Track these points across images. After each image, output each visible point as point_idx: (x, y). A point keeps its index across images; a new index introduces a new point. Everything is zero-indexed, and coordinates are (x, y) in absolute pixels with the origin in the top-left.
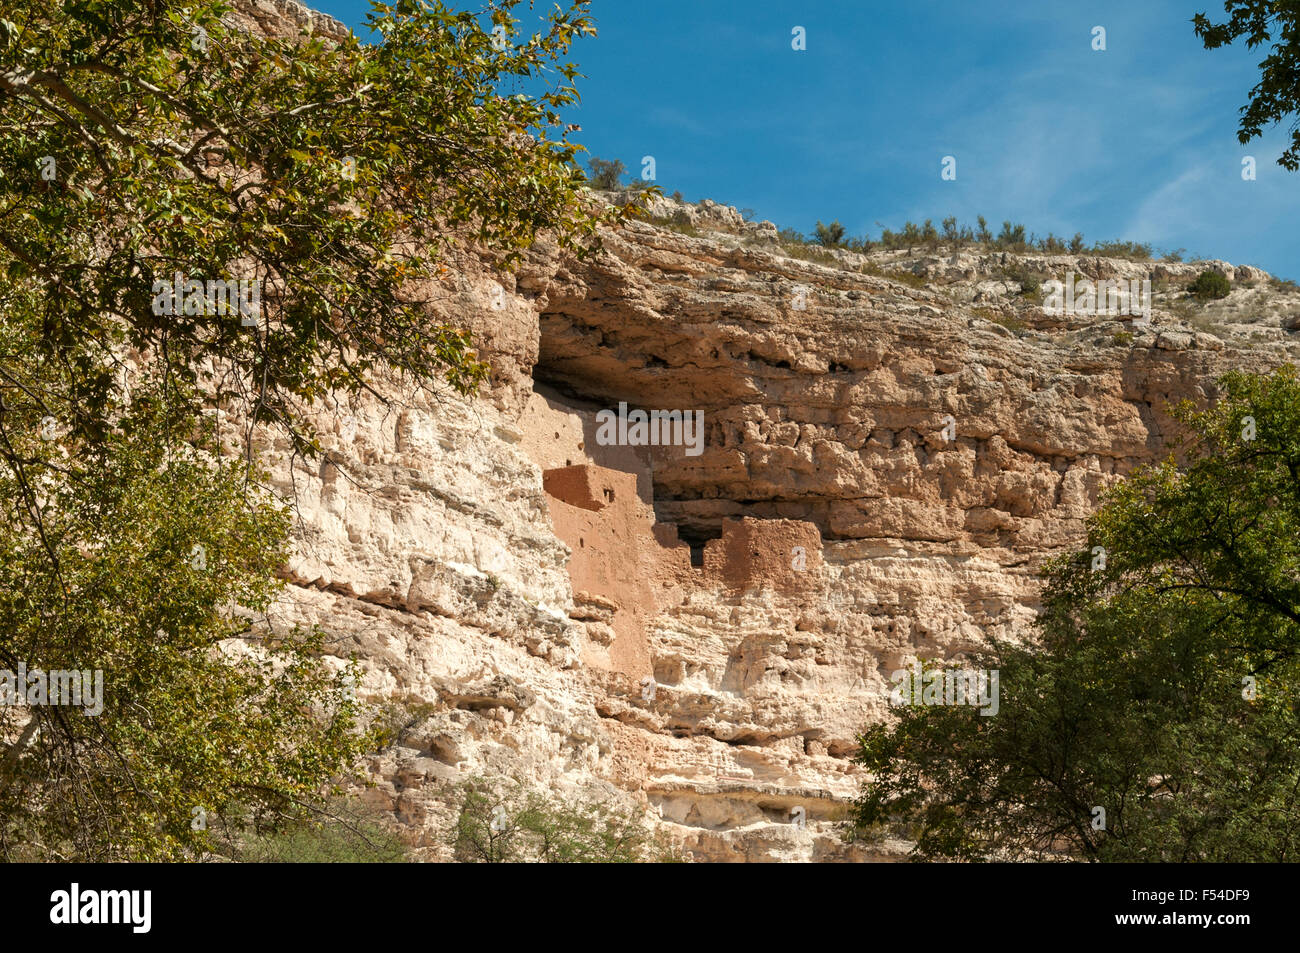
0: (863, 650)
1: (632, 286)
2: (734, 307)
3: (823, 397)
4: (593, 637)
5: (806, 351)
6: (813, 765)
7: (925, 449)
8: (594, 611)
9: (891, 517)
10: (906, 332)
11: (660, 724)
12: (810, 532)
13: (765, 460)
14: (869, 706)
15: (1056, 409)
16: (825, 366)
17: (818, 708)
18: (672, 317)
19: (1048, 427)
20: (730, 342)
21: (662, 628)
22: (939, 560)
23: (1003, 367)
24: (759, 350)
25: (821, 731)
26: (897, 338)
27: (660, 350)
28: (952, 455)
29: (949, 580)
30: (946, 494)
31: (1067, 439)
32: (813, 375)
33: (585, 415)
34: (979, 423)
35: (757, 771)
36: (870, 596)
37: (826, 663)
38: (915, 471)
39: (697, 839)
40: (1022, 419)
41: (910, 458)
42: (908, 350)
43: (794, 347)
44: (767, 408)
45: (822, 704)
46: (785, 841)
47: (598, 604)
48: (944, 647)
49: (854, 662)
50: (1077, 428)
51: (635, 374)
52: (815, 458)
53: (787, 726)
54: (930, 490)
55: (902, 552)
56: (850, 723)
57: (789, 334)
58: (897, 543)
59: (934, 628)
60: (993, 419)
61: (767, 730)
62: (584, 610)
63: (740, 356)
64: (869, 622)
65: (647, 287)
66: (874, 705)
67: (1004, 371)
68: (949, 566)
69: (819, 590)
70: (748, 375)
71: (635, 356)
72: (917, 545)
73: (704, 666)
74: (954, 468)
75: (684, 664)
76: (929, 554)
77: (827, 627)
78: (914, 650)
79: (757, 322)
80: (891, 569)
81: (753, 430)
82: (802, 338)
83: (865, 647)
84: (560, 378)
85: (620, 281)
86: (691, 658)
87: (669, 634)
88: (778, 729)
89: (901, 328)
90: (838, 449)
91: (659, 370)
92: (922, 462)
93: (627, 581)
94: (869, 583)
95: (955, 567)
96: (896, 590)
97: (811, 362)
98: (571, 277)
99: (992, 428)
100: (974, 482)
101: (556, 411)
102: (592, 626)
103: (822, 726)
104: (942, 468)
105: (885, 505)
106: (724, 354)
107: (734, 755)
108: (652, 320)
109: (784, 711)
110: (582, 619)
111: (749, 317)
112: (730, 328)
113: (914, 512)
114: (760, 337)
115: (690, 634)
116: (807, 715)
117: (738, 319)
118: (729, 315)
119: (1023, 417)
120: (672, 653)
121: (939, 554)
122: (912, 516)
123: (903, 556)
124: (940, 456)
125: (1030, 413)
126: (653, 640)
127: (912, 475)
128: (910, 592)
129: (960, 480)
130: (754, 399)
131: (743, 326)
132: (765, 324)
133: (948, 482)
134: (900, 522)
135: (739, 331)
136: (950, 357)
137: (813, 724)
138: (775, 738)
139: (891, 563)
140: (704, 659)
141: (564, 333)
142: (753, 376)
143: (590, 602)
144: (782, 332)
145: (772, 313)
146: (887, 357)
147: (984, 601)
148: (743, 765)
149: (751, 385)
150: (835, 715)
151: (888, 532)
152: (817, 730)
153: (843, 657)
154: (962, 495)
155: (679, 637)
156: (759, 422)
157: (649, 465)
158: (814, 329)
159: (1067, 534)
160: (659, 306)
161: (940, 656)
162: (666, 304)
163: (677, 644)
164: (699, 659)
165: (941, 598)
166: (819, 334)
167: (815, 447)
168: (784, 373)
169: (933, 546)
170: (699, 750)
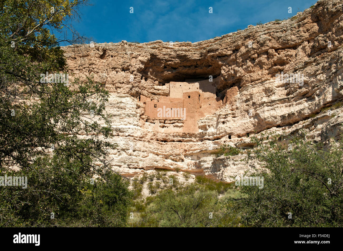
0: (243, 111)
1: (190, 55)
2: (209, 50)
3: (233, 59)
4: (174, 126)
5: (228, 51)
6: (230, 141)
7: (253, 60)
8: (174, 121)
9: (247, 79)
10: (245, 36)
11: (195, 140)
12: (235, 89)
13: (226, 77)
14: (245, 124)
15: (290, 35)
16: (231, 52)
17: (230, 128)
18: (203, 57)
19: (288, 40)
20: (213, 56)
21: (201, 120)
22: (258, 84)
23: (271, 32)
24: (219, 55)
25: (233, 133)
26: (244, 39)
27: (208, 64)
28: (259, 59)
29: (262, 88)
30: (261, 68)
31: (295, 40)
32: (230, 55)
33: (199, 82)
34: (263, 48)
35: (218, 145)
36: (244, 99)
37: (237, 117)
38: (251, 66)
39: (194, 163)
40: (280, 42)
41: (249, 63)
42: (247, 40)
43: (225, 51)
44: (225, 66)
45: (231, 126)
46: (203, 160)
47: (175, 120)
48: (258, 105)
49: (242, 115)
50: (297, 37)
51: (207, 70)
52: (234, 72)
53: (223, 134)
54: (256, 69)
55: (250, 86)
56: (241, 129)
57: (223, 49)
58: (249, 84)
59: (255, 101)
60: (267, 46)
61: (219, 136)
62: (172, 122)
63: (216, 58)
64: (245, 104)
65: (194, 54)
66: (246, 123)
67: (271, 33)
68: (261, 85)
69: (236, 101)
70: (219, 61)
71: (204, 67)
72: (253, 83)
73: (212, 125)
74: (260, 61)
75: (207, 126)
76: (256, 84)
77: (237, 108)
78: (253, 108)
79: (216, 50)
80: (248, 91)
81: (223, 72)
82: (226, 49)
83: (244, 110)
84: (200, 76)
85: (185, 56)
86: (209, 124)
87: (203, 121)
88: (221, 135)
89: (244, 36)
90: (237, 68)
91: (210, 67)
92: (253, 63)
93: (193, 112)
94: (244, 95)
95: (262, 84)
96: (249, 95)
97: (229, 53)
98: (173, 60)
99: (267, 48)
100: (267, 63)
101: (191, 84)
102: (174, 124)
103: (232, 132)
104: (257, 63)
105: (245, 77)
106: (213, 59)
107: (213, 143)
108: (200, 59)
109: (221, 131)
110: (172, 124)
111: (213, 50)
112: (210, 54)
113: (252, 75)
114: (217, 53)
115: (209, 119)
116: (227, 130)
117: (212, 51)
118: (209, 51)
119: (280, 41)
120: (204, 124)
121: (259, 83)
122: (252, 77)
123: (251, 87)
124: (257, 60)
125: (281, 39)
126: (199, 123)
127: (251, 67)
128: (251, 94)
129: (264, 63)
130: (222, 65)
131: (213, 52)
132: (218, 50)
133: (261, 65)
134: (249, 79)
135: (212, 54)
136: (255, 37)
137: (229, 132)
138: (222, 137)
139: (248, 89)
140: (212, 124)
141: (183, 69)
142: (220, 61)
143: (173, 120)
144: (221, 50)
145: (218, 47)
146: (242, 44)
147: (267, 90)
148: (215, 144)
149: (220, 63)
150: (236, 129)
151: (247, 82)
152: (231, 133)
153: (240, 114)
154: (266, 67)
155: (206, 121)
156: (224, 69)
157: (215, 86)
158: (229, 46)
159: (295, 65)
160: (199, 56)
161: (258, 107)
162: (200, 55)
163: (205, 122)
164: (210, 124)
165: (260, 93)
166: (230, 46)
167: (234, 70)
168: (226, 57)
169: (257, 82)
170: (203, 143)
